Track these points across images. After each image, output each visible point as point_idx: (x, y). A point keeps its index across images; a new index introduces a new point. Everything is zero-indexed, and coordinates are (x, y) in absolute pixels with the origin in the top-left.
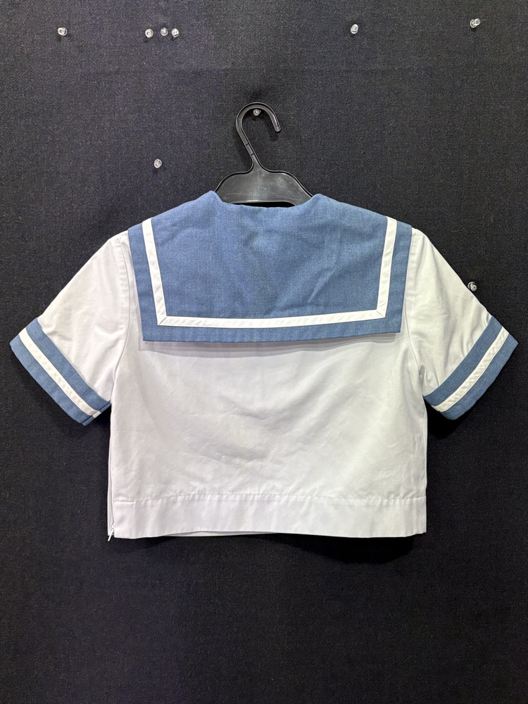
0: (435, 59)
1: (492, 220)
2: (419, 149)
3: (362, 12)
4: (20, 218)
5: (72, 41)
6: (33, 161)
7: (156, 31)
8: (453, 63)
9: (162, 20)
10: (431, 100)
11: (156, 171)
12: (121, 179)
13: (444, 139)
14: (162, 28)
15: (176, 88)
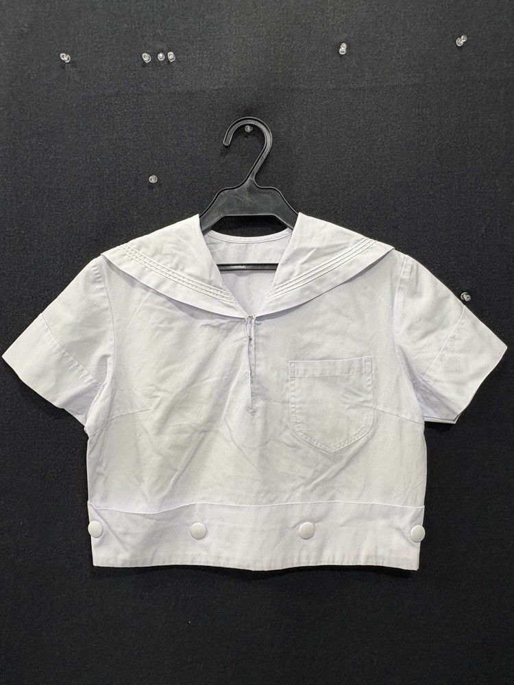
0: (422, 75)
1: (483, 231)
2: (408, 162)
3: (350, 33)
4: (23, 232)
5: (76, 67)
6: (35, 177)
7: (154, 56)
8: (441, 79)
9: (159, 46)
10: (419, 115)
11: (151, 186)
12: (118, 195)
13: (433, 152)
14: (159, 53)
15: (172, 108)
